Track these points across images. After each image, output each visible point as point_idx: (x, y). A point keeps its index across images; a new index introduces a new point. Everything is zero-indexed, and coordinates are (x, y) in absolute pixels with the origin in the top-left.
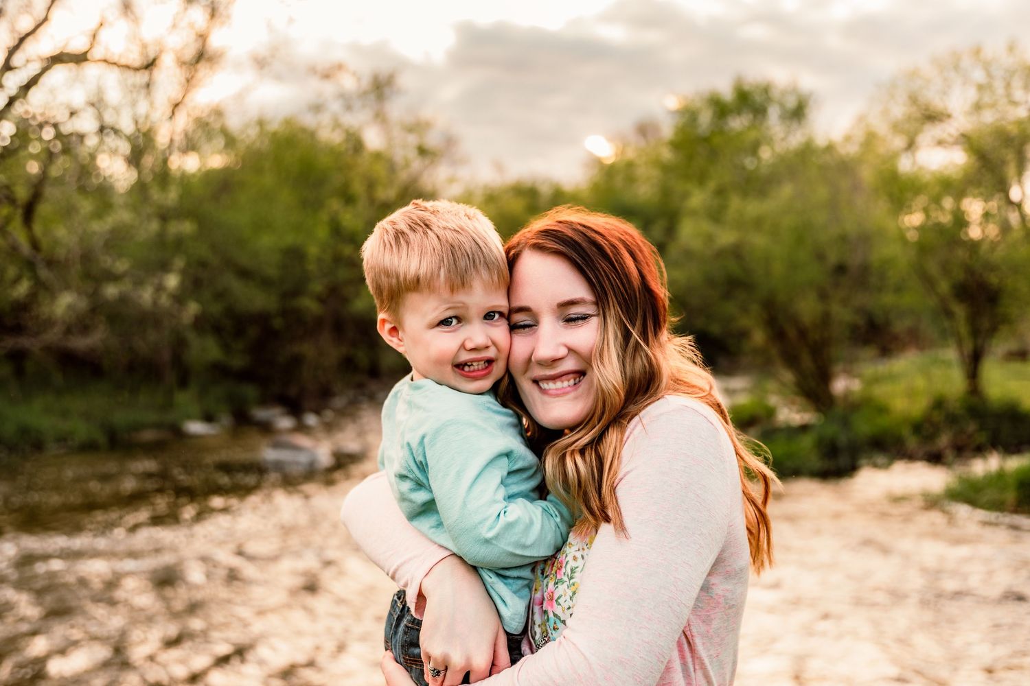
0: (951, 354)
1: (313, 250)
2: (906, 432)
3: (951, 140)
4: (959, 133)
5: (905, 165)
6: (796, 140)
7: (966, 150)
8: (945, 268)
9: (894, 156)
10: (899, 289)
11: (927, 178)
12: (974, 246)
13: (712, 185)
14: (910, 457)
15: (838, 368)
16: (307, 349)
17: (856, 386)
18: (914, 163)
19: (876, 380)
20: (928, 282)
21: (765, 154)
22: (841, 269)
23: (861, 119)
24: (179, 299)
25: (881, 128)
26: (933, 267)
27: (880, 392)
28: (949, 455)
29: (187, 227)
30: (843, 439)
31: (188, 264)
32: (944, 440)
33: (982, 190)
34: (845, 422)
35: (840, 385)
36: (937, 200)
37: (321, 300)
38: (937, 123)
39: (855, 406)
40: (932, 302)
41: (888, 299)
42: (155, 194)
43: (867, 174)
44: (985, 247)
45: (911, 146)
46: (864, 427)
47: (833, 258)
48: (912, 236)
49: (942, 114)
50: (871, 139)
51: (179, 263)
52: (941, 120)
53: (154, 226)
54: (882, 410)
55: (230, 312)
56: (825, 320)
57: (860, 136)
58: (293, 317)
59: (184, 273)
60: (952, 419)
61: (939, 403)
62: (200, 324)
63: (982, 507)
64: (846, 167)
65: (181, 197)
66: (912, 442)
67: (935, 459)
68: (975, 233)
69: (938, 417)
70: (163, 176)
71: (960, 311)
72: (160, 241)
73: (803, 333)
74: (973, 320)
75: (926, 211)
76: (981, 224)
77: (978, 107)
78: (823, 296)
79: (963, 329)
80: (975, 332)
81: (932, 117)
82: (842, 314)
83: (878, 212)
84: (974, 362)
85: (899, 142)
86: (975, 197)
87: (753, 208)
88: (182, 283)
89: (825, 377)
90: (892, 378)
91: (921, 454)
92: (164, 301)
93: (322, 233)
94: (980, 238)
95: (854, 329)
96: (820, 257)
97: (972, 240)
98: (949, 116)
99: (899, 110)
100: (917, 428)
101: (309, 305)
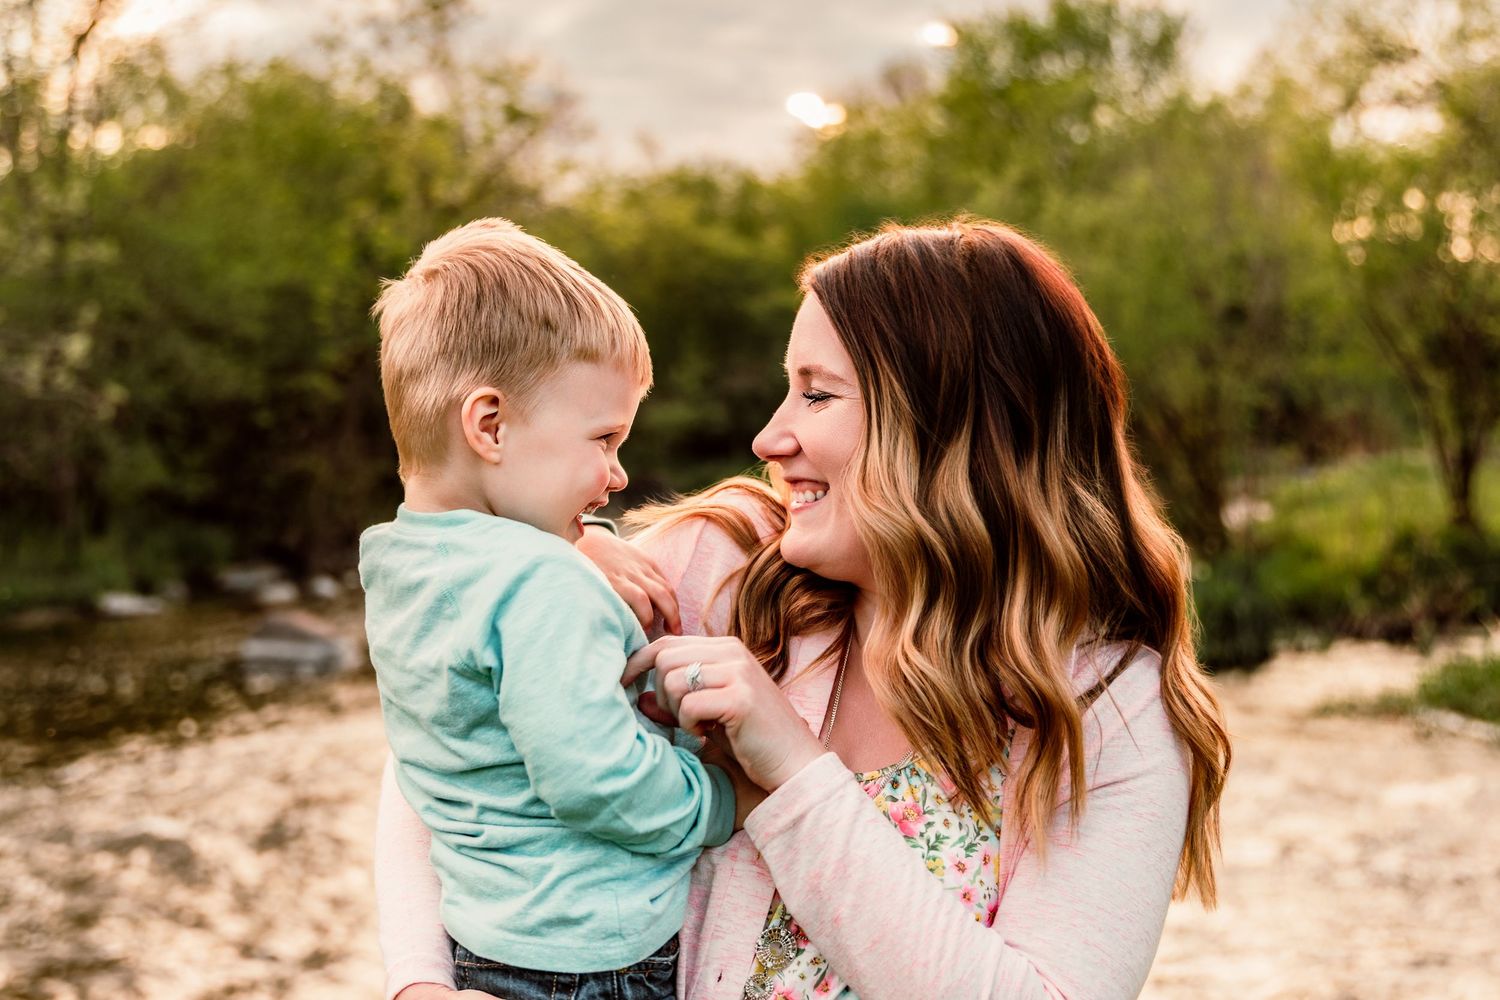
0: (1424, 457)
1: (325, 292)
2: (1351, 591)
3: (1417, 92)
4: (1432, 81)
5: (1341, 135)
6: (1158, 96)
7: (1441, 110)
8: (1412, 313)
9: (1323, 122)
10: (1334, 349)
11: (1380, 156)
12: (1460, 274)
13: (1014, 172)
14: (1360, 635)
15: (1235, 484)
16: (316, 463)
17: (1264, 513)
18: (1358, 131)
19: (1299, 503)
20: (1384, 333)
21: (1104, 117)
22: (1236, 314)
23: (1266, 57)
24: (89, 377)
25: (1302, 74)
26: (1392, 312)
27: (1304, 523)
28: (1424, 628)
29: (103, 252)
30: (1243, 605)
31: (104, 317)
32: (1415, 604)
33: (1473, 177)
34: (1248, 576)
35: (1237, 514)
36: (1395, 197)
37: (339, 377)
38: (1394, 64)
39: (1262, 548)
40: (1391, 369)
41: (1317, 365)
42: (45, 194)
43: (1277, 153)
44: (1478, 274)
45: (1351, 101)
46: (1279, 583)
47: (1222, 296)
48: (1356, 256)
49: (1402, 49)
50: (1283, 90)
51: (89, 314)
52: (1401, 61)
53: (45, 249)
54: (1311, 554)
55: (179, 400)
56: (1212, 403)
57: (1264, 87)
58: (293, 409)
59: (96, 332)
60: (1429, 568)
61: (1405, 542)
62: (126, 421)
63: (1482, 716)
64: (1243, 140)
65: (90, 199)
66: (1361, 608)
67: (1400, 636)
68: (1460, 249)
69: (1403, 564)
70: (59, 163)
71: (1437, 381)
72: (55, 276)
73: (1173, 424)
74: (1460, 397)
75: (1379, 214)
76: (1471, 235)
77: (1462, 36)
78: (1207, 361)
79: (1444, 414)
80: (1464, 420)
81: (1385, 53)
82: (1240, 392)
83: (1298, 217)
84: (1463, 470)
85: (1331, 97)
86: (1460, 189)
87: (1085, 211)
88: (93, 352)
89: (1212, 500)
90: (1325, 499)
91: (1376, 627)
92: (63, 380)
93: (341, 260)
94: (1470, 258)
95: (1260, 414)
96: (1201, 294)
97: (1455, 262)
98: (1415, 53)
99: (1331, 43)
100: (1369, 584)
101: (319, 384)
